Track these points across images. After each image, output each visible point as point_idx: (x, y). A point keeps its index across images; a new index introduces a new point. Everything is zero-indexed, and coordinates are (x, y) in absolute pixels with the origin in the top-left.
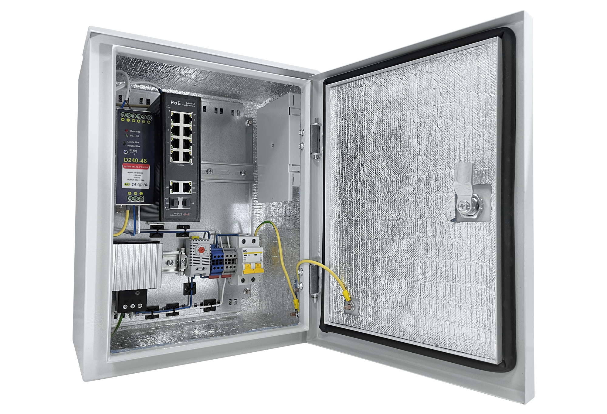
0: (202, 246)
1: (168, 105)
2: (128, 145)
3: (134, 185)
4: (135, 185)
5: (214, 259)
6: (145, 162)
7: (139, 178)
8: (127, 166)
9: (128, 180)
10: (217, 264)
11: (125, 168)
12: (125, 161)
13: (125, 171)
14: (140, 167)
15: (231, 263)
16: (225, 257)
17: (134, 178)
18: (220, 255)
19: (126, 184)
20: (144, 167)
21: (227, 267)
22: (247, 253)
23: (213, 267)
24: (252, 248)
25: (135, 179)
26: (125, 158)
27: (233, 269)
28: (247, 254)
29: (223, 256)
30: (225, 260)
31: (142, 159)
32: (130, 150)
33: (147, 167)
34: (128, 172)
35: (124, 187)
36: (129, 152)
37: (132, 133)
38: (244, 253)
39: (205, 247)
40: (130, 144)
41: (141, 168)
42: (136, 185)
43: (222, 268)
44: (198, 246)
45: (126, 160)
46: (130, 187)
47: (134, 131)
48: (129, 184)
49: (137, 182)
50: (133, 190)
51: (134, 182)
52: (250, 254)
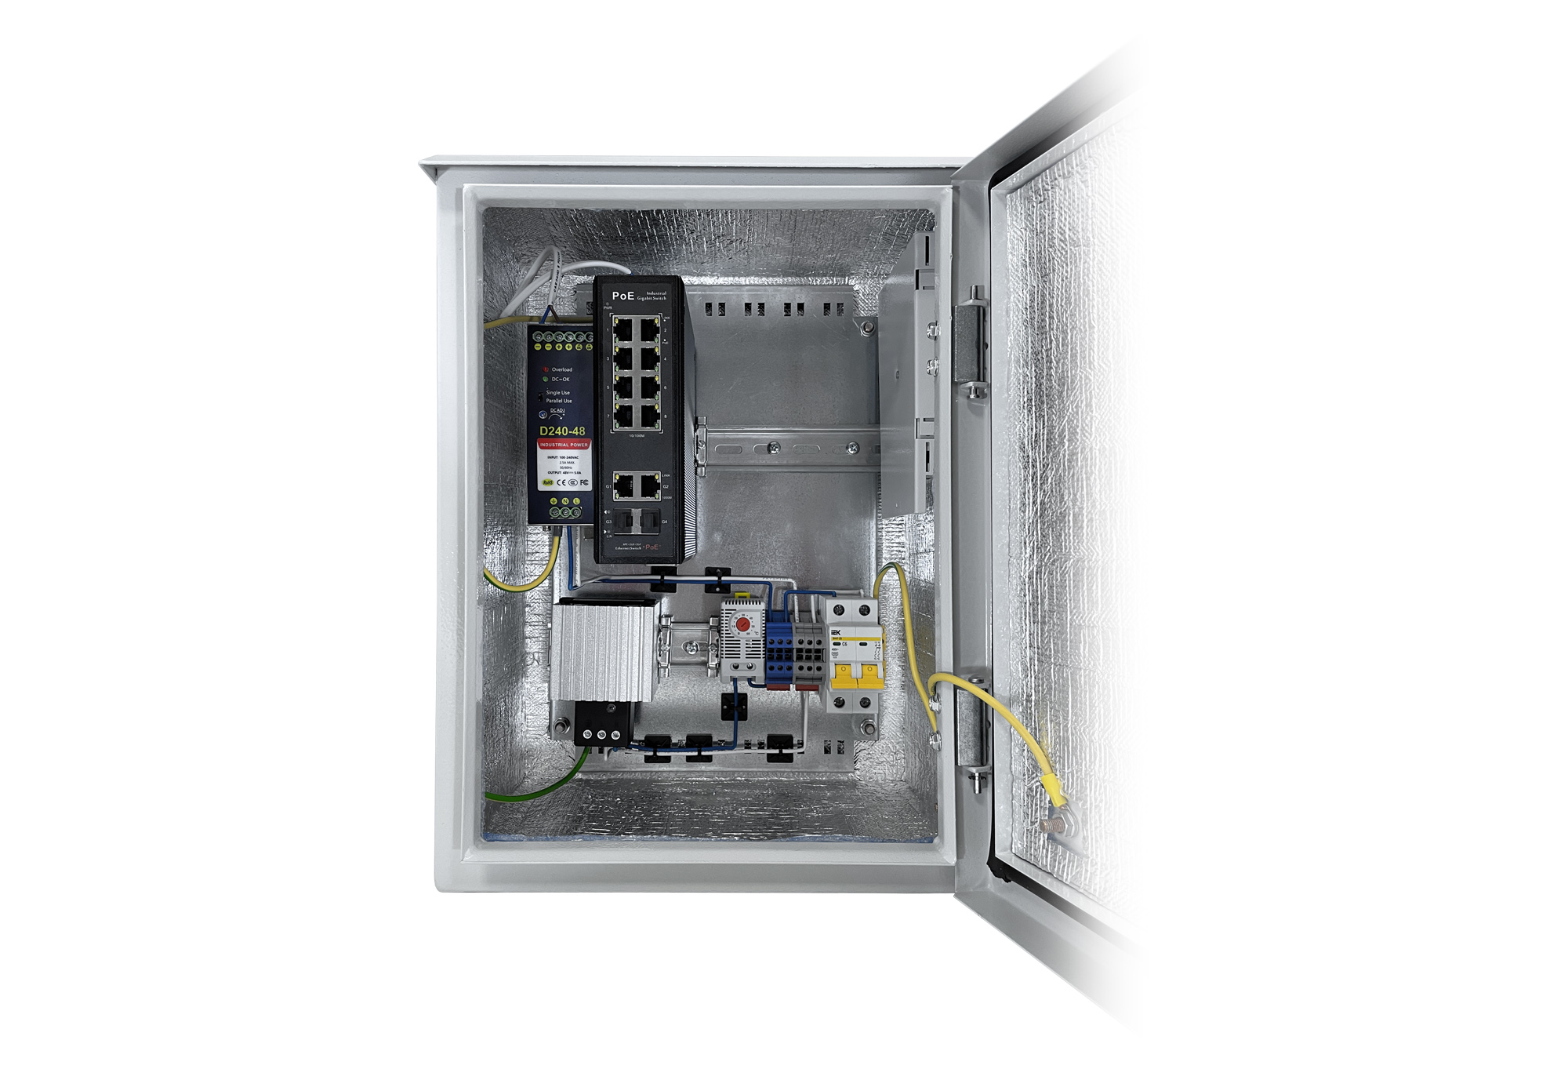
0: (744, 615)
1: (607, 304)
2: (548, 400)
3: (560, 483)
4: (563, 483)
5: (769, 646)
6: (582, 433)
7: (571, 468)
8: (547, 445)
9: (549, 473)
10: (780, 658)
11: (542, 448)
12: (541, 434)
13: (542, 455)
14: (572, 445)
15: (813, 657)
16: (796, 645)
17: (562, 468)
18: (785, 639)
19: (545, 483)
20: (579, 445)
21: (801, 668)
22: (841, 638)
23: (769, 664)
24: (854, 628)
25: (563, 471)
26: (541, 428)
27: (815, 673)
28: (841, 642)
29: (790, 642)
30: (795, 651)
31: (576, 428)
32: (553, 411)
33: (586, 445)
34: (549, 457)
35: (541, 487)
36: (549, 414)
37: (557, 374)
38: (834, 638)
39: (751, 618)
40: (552, 397)
41: (573, 448)
42: (566, 483)
43: (790, 668)
44: (735, 616)
45: (544, 431)
46: (554, 488)
47: (559, 370)
48: (550, 482)
49: (568, 478)
50: (558, 495)
51: (562, 477)
52: (848, 642)
